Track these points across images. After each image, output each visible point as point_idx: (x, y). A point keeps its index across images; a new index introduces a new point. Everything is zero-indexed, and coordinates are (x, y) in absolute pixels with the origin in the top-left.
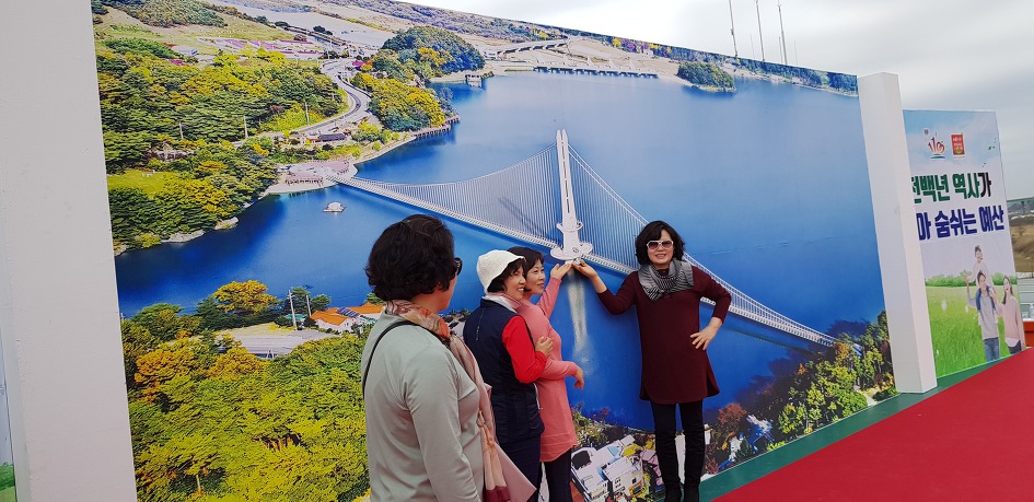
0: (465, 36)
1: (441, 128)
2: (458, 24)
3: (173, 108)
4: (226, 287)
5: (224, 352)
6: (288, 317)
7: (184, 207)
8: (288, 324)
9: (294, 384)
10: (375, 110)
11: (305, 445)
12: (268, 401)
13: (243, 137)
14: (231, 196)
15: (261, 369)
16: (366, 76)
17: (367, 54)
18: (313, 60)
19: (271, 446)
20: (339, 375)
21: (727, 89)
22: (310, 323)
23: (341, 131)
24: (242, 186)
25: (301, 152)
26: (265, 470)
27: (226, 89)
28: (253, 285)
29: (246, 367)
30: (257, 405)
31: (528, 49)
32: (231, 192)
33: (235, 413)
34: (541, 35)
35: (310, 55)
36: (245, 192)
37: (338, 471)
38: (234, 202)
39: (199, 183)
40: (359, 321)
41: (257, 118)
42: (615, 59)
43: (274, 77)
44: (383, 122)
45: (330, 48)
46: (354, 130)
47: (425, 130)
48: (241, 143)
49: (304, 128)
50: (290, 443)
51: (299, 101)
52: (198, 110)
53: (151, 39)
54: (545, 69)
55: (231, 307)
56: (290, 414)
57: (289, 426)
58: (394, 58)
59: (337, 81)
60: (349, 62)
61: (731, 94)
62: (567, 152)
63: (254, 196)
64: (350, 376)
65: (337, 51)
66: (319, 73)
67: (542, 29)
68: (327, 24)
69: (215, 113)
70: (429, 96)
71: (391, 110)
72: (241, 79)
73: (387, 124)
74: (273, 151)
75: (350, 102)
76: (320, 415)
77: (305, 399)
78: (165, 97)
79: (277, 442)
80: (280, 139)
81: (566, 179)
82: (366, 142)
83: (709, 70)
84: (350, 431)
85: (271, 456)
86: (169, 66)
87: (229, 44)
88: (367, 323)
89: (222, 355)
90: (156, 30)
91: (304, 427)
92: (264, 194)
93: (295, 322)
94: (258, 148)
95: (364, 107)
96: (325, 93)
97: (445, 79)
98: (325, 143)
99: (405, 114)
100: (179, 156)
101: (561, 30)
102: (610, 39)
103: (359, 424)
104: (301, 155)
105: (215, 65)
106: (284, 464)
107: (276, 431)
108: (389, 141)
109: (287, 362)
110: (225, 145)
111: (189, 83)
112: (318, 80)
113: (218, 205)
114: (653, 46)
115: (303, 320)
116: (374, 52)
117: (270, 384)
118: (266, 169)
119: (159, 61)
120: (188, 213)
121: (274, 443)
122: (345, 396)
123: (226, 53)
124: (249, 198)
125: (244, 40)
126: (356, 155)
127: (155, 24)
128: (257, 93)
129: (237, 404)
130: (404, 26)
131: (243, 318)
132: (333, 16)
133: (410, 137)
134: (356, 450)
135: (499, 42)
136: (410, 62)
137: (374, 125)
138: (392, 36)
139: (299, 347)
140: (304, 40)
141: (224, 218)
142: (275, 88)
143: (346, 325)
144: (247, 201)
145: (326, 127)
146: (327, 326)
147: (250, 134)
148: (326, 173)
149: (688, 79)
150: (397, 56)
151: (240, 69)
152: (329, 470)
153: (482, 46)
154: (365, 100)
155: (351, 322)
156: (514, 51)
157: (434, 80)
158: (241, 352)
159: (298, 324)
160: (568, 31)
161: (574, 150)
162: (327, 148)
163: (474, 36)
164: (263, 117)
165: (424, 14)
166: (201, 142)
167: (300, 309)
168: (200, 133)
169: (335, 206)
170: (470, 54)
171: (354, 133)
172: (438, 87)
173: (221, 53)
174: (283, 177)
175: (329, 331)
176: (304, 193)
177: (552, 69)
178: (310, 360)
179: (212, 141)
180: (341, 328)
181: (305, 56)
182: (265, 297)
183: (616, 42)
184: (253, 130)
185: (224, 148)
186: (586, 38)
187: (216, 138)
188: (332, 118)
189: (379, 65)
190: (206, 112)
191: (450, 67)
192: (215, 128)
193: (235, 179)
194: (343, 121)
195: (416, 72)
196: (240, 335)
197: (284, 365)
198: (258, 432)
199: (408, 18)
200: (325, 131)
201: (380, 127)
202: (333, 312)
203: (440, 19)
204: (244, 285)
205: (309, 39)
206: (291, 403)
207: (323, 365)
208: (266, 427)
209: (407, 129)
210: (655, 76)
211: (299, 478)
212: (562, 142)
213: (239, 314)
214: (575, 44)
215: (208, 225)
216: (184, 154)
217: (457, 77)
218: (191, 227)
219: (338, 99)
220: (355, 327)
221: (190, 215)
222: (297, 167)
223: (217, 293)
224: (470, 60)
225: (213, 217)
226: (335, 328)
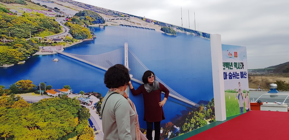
0: (100, 14)
1: (90, 39)
2: (98, 11)
3: (8, 27)
4: (20, 81)
5: (17, 100)
6: (38, 91)
7: (9, 57)
8: (39, 93)
9: (39, 111)
10: (71, 33)
11: (41, 129)
12: (30, 116)
13: (29, 37)
14: (24, 54)
15: (28, 106)
16: (69, 23)
17: (70, 17)
18: (54, 17)
19: (30, 129)
20: (53, 109)
21: (174, 35)
22: (45, 93)
23: (60, 38)
24: (27, 52)
25: (47, 43)
26: (27, 136)
27: (25, 23)
28: (28, 81)
29: (24, 105)
30: (26, 117)
31: (118, 19)
32: (24, 53)
33: (19, 119)
34: (122, 16)
35: (52, 15)
36: (28, 54)
37: (50, 137)
38: (25, 56)
39: (14, 50)
40: (60, 93)
41: (34, 32)
42: (143, 24)
43: (41, 21)
44: (73, 36)
45: (59, 14)
46: (64, 38)
47: (86, 40)
48: (29, 39)
49: (50, 36)
50: (36, 128)
51: (48, 28)
52: (16, 28)
53: (3, 7)
54: (123, 25)
55: (21, 87)
56: (37, 120)
57: (36, 123)
58: (78, 18)
59: (60, 24)
60: (64, 18)
61: (175, 36)
62: (127, 49)
63: (31, 55)
64: (56, 109)
65: (61, 15)
66: (55, 21)
67: (123, 14)
68: (59, 7)
69: (21, 30)
70: (88, 30)
71: (76, 33)
72: (30, 20)
73: (74, 37)
74: (38, 42)
75: (64, 30)
76: (46, 120)
77: (42, 116)
78: (6, 24)
79: (32, 128)
80: (41, 39)
81: (126, 56)
82: (67, 42)
83: (170, 29)
84: (55, 126)
85: (30, 132)
86: (8, 15)
87: (27, 10)
88: (63, 94)
89: (17, 101)
90: (5, 4)
91: (41, 124)
92: (34, 55)
93: (40, 93)
94: (33, 41)
95: (68, 31)
96: (56, 27)
97: (93, 26)
98: (55, 41)
99: (80, 35)
100: (9, 42)
101: (128, 15)
102: (142, 18)
103: (58, 124)
104: (47, 44)
105: (22, 16)
106: (33, 135)
107: (32, 125)
108: (75, 42)
109: (37, 104)
110: (23, 39)
111: (14, 20)
112: (54, 23)
113: (19, 57)
114: (154, 21)
115: (43, 92)
116: (72, 16)
117: (31, 111)
118: (36, 47)
119: (5, 13)
120: (9, 58)
121: (31, 128)
122: (54, 115)
123: (26, 13)
124: (29, 55)
125: (32, 10)
126: (64, 45)
127: (5, 2)
128: (35, 25)
129: (20, 116)
130: (82, 10)
131: (24, 91)
132: (60, 5)
133: (81, 41)
134: (57, 131)
135: (110, 16)
136: (83, 20)
137: (70, 37)
138: (78, 12)
139: (41, 100)
140: (51, 11)
141: (21, 61)
142: (40, 24)
143: (57, 94)
144: (29, 56)
145: (55, 36)
146: (50, 94)
147: (32, 37)
148: (54, 50)
149: (163, 31)
150: (79, 18)
151: (30, 18)
152: (47, 137)
153: (105, 17)
154: (68, 29)
155: (58, 93)
156: (114, 19)
157: (89, 25)
158: (23, 101)
159: (42, 93)
160: (130, 15)
161: (129, 48)
162: (55, 42)
163: (103, 14)
164: (36, 32)
165: (88, 7)
166: (16, 38)
167: (43, 89)
168: (16, 35)
169: (56, 60)
170: (101, 19)
171: (64, 39)
172: (91, 28)
173: (25, 12)
174: (41, 50)
175: (51, 96)
176: (47, 55)
177: (125, 25)
178: (44, 104)
179: (19, 38)
180: (55, 95)
181: (51, 15)
182: (32, 85)
183: (144, 19)
184: (33, 36)
185: (23, 40)
186: (135, 17)
187: (21, 37)
188: (58, 34)
189: (73, 20)
190: (18, 29)
191: (95, 22)
192: (21, 34)
193: (26, 50)
194: (61, 35)
195: (84, 23)
196: (21, 95)
197: (36, 105)
198: (26, 125)
199: (83, 7)
200: (55, 38)
201: (72, 38)
202: (53, 90)
203: (93, 9)
204: (26, 81)
205: (53, 11)
206: (37, 117)
207: (48, 106)
208: (29, 124)
209: (80, 39)
210: (154, 30)
211: (38, 139)
212: (126, 46)
213: (23, 89)
214: (132, 19)
215: (16, 63)
216: (10, 41)
217: (97, 25)
218: (10, 63)
219: (60, 29)
220: (59, 95)
221: (10, 59)
222: (45, 47)
223: (17, 83)
224: (101, 21)
225: (17, 60)
226: (53, 95)
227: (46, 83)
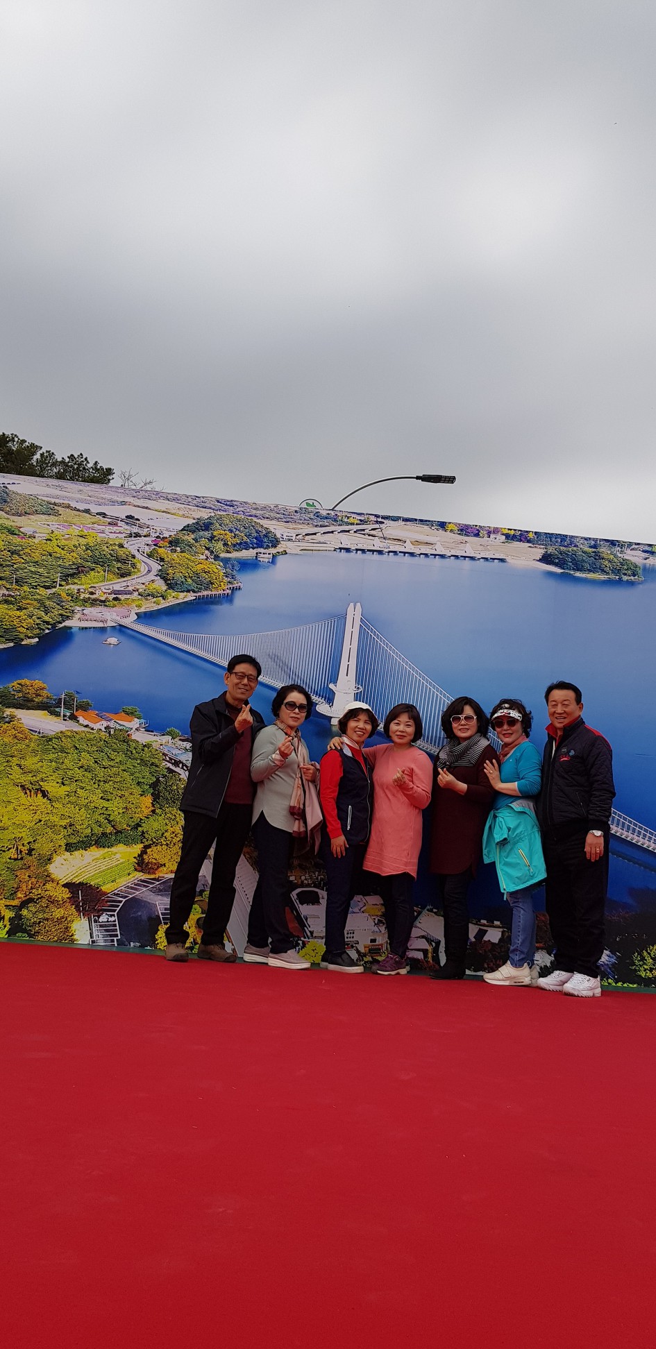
0: (262, 522)
1: (222, 592)
2: (258, 513)
3: (12, 566)
4: (19, 681)
5: (9, 723)
6: (57, 710)
7: (5, 627)
8: (58, 715)
9: (52, 756)
10: (163, 575)
11: (50, 800)
12: (31, 762)
13: (55, 587)
14: (37, 624)
15: (31, 740)
16: (161, 551)
17: (166, 534)
18: (121, 538)
19: (26, 793)
20: (87, 759)
22: (73, 718)
23: (130, 588)
24: (46, 618)
25: (95, 600)
26: (18, 808)
27: (51, 555)
28: (38, 683)
29: (22, 735)
30: (23, 762)
31: (332, 532)
32: (38, 621)
33: (6, 764)
34: (351, 520)
35: (116, 535)
36: (48, 623)
37: (70, 826)
38: (38, 628)
39: (18, 613)
40: (112, 724)
41: (68, 575)
42: (442, 542)
43: (87, 549)
44: (168, 585)
45: (135, 530)
46: (141, 588)
47: (205, 593)
48: (54, 590)
49: (101, 583)
50: (40, 795)
51: (102, 566)
52: (28, 568)
53: (8, 523)
54: (348, 550)
55: (20, 695)
56: (44, 775)
57: (41, 783)
58: (190, 538)
59: (136, 553)
60: (149, 540)
62: (358, 623)
63: (54, 626)
64: (96, 762)
65: (140, 532)
66: (123, 547)
67: (353, 515)
68: (136, 513)
69: (39, 570)
70: (217, 568)
71: (178, 575)
72: (63, 549)
73: (171, 586)
74: (75, 598)
75: (143, 568)
76: (66, 782)
77: (57, 769)
78: (10, 558)
79: (30, 791)
80: (81, 590)
81: (350, 647)
82: (150, 598)
84: (86, 801)
85: (24, 799)
86: (16, 540)
87: (59, 527)
88: (118, 727)
89: (7, 724)
90: (15, 518)
91: (52, 787)
92: (61, 626)
93: (62, 714)
94: (64, 595)
95: (154, 572)
96: (124, 562)
97: (235, 555)
98: (115, 596)
99: (189, 580)
100: (10, 595)
101: (377, 516)
102: (442, 525)
103: (95, 798)
104: (95, 602)
105: (46, 540)
106: (31, 808)
107: (31, 783)
108: (170, 599)
109: (51, 740)
110: (42, 591)
111: (27, 550)
112: (121, 552)
113: (27, 629)
114: (506, 531)
115: (68, 714)
116: (172, 534)
117: (34, 751)
118: (67, 609)
119: (11, 537)
120: (6, 631)
121: (28, 791)
122: (89, 775)
123: (56, 532)
124: (50, 627)
125: (71, 524)
126: (139, 606)
127: (13, 515)
128: (71, 559)
129: (11, 759)
130: (204, 514)
131: (26, 703)
132: (144, 507)
133: (190, 597)
134: (89, 816)
135: (300, 526)
136: (204, 541)
137: (161, 586)
138: (191, 521)
139: (61, 732)
140: (116, 525)
141: (29, 638)
142: (85, 556)
143: (102, 725)
144: (49, 629)
145: (119, 584)
146: (86, 723)
147: (60, 585)
148: (111, 616)
149: (556, 565)
150: (193, 536)
151: (63, 542)
152: (64, 823)
153: (278, 529)
154: (156, 567)
155: (105, 724)
156: (315, 534)
157: (223, 555)
158: (20, 725)
159: (64, 716)
160: (383, 518)
161: (367, 623)
162: (116, 599)
163: (274, 522)
164: (72, 575)
165: (226, 505)
166: (26, 588)
167: (68, 706)
168: (26, 582)
169: (113, 640)
170: (266, 536)
171: (140, 590)
172: (226, 561)
173: (53, 532)
174: (78, 616)
175: (87, 726)
176: (90, 628)
177: (357, 550)
178: (67, 743)
179: (33, 588)
180: (97, 726)
181: (114, 535)
182: (45, 693)
183: (450, 527)
184: (63, 583)
185: (40, 593)
186: (408, 523)
187: (36, 586)
188: (125, 579)
189: (174, 543)
190: (33, 569)
191: (244, 546)
192: (37, 580)
193: (43, 614)
194: (134, 582)
195: (208, 549)
196: (19, 713)
197: (47, 742)
198: (18, 781)
199: (210, 508)
200: (117, 587)
201: (164, 588)
202: (92, 713)
203: (242, 509)
204: (32, 682)
205: (120, 523)
206: (47, 768)
207: (77, 749)
208: (26, 779)
209: (188, 591)
210: (502, 560)
211: (40, 821)
212: (354, 615)
213: (24, 700)
214: (391, 529)
215: (17, 641)
216: (13, 594)
217: (248, 554)
218: (6, 640)
219: (134, 566)
220: (107, 728)
221: (7, 632)
222: (88, 610)
223: (13, 684)
224: (265, 540)
225: (22, 636)
226: (91, 725)
227: (78, 692)
